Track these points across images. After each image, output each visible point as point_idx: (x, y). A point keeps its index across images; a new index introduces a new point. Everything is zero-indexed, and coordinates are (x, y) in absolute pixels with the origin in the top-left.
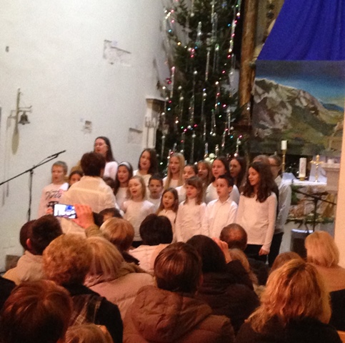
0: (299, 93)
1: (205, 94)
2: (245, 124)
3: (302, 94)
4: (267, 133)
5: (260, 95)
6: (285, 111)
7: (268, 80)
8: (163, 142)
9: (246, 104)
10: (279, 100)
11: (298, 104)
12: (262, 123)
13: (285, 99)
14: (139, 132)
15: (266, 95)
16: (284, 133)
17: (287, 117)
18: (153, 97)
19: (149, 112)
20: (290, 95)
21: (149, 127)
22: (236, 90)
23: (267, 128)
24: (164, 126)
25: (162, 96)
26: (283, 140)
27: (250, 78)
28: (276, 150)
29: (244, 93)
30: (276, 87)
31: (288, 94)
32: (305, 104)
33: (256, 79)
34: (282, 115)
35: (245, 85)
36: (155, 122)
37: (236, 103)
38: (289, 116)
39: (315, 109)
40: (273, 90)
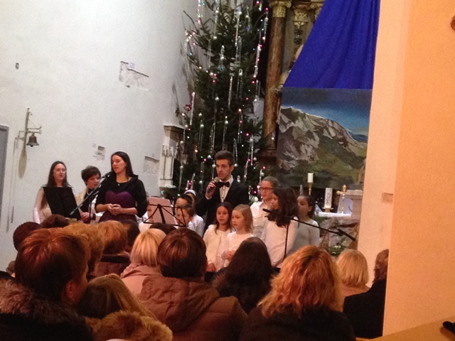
0: (327, 123)
1: (227, 122)
2: (269, 155)
3: (330, 124)
4: (293, 165)
5: (285, 125)
6: (311, 142)
7: (294, 109)
8: (181, 172)
9: (271, 133)
10: (306, 130)
11: (326, 134)
12: (287, 154)
13: (312, 130)
14: (156, 161)
15: (292, 124)
16: (310, 165)
17: (314, 148)
18: (172, 125)
19: (167, 141)
20: (318, 125)
21: (166, 156)
22: (261, 119)
23: (293, 159)
24: (183, 156)
25: (181, 124)
26: (310, 172)
27: (276, 107)
28: (302, 183)
29: (269, 122)
30: (303, 116)
31: (315, 123)
32: (333, 134)
33: (282, 107)
34: (308, 146)
35: (270, 113)
36: (173, 151)
37: (260, 133)
38: (317, 147)
39: (344, 140)
40: (300, 119)
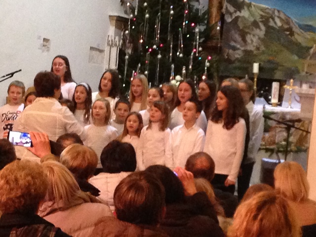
0: (274, 12)
1: (172, 12)
3: (276, 13)
4: (238, 54)
5: (231, 14)
6: (257, 31)
8: (127, 62)
9: (217, 22)
10: (252, 19)
11: (272, 24)
12: (233, 44)
13: (258, 19)
14: (101, 51)
15: (238, 14)
16: (256, 55)
17: (259, 38)
18: (116, 14)
19: (112, 30)
20: (264, 14)
21: (111, 46)
22: (206, 8)
23: (238, 49)
24: (128, 45)
25: (126, 12)
26: (255, 62)
28: (248, 73)
29: (214, 11)
30: (249, 5)
31: (262, 13)
32: (279, 24)
34: (254, 35)
35: (215, 2)
36: (118, 41)
37: (206, 22)
38: (263, 37)
39: (290, 29)
40: (246, 8)
